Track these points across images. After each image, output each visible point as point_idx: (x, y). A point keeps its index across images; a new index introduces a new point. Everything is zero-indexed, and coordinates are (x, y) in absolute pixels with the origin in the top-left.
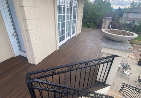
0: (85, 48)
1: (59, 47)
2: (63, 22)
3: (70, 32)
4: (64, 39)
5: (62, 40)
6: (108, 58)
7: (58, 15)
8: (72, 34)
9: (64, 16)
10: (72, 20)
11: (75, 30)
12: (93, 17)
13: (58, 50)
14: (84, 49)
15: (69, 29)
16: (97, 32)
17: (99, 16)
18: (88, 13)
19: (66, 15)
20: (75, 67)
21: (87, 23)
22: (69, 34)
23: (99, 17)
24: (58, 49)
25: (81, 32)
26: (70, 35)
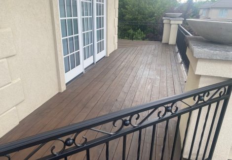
0: (135, 82)
1: (67, 84)
2: (74, 36)
3: (93, 46)
4: (78, 64)
5: (73, 67)
6: (219, 88)
7: (61, 20)
8: (98, 53)
9: (76, 21)
10: (96, 30)
11: (103, 41)
12: (140, 17)
13: (64, 91)
14: (133, 85)
15: (88, 38)
16: (153, 47)
17: (152, 15)
18: (127, 9)
19: (79, 18)
20: (137, 119)
21: (125, 30)
22: (89, 52)
23: (151, 17)
24: (64, 88)
25: (116, 48)
26: (93, 54)
